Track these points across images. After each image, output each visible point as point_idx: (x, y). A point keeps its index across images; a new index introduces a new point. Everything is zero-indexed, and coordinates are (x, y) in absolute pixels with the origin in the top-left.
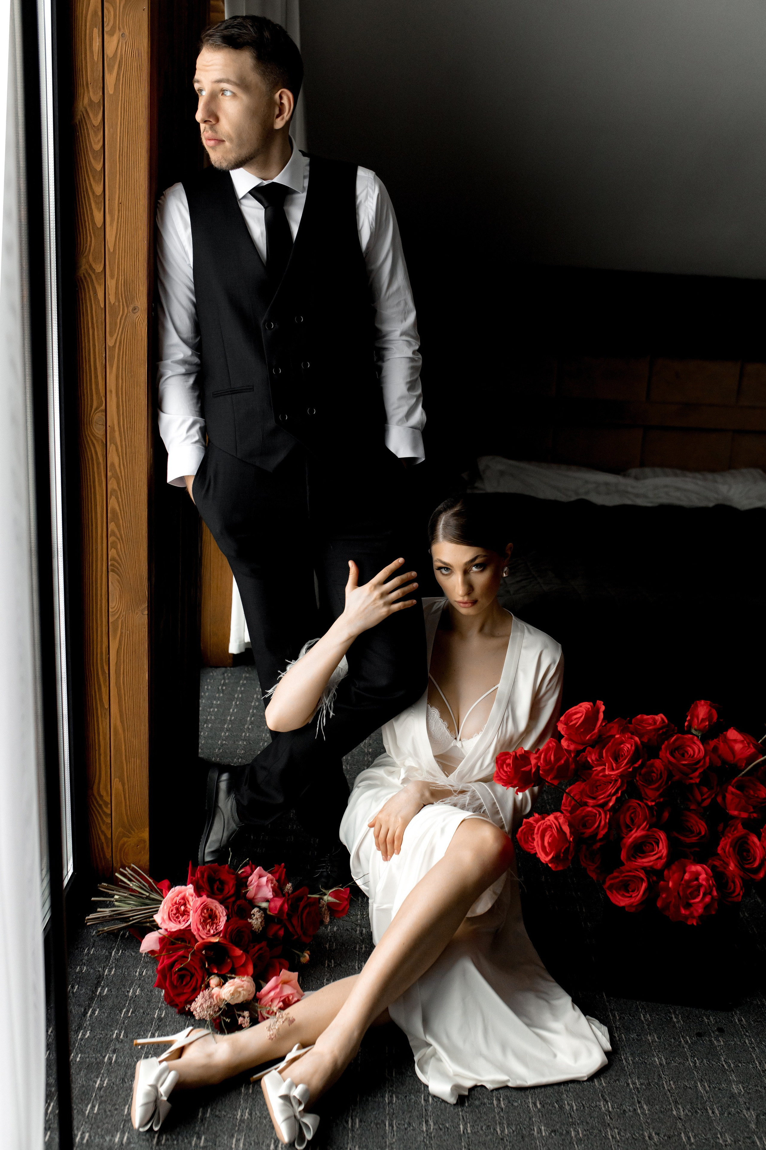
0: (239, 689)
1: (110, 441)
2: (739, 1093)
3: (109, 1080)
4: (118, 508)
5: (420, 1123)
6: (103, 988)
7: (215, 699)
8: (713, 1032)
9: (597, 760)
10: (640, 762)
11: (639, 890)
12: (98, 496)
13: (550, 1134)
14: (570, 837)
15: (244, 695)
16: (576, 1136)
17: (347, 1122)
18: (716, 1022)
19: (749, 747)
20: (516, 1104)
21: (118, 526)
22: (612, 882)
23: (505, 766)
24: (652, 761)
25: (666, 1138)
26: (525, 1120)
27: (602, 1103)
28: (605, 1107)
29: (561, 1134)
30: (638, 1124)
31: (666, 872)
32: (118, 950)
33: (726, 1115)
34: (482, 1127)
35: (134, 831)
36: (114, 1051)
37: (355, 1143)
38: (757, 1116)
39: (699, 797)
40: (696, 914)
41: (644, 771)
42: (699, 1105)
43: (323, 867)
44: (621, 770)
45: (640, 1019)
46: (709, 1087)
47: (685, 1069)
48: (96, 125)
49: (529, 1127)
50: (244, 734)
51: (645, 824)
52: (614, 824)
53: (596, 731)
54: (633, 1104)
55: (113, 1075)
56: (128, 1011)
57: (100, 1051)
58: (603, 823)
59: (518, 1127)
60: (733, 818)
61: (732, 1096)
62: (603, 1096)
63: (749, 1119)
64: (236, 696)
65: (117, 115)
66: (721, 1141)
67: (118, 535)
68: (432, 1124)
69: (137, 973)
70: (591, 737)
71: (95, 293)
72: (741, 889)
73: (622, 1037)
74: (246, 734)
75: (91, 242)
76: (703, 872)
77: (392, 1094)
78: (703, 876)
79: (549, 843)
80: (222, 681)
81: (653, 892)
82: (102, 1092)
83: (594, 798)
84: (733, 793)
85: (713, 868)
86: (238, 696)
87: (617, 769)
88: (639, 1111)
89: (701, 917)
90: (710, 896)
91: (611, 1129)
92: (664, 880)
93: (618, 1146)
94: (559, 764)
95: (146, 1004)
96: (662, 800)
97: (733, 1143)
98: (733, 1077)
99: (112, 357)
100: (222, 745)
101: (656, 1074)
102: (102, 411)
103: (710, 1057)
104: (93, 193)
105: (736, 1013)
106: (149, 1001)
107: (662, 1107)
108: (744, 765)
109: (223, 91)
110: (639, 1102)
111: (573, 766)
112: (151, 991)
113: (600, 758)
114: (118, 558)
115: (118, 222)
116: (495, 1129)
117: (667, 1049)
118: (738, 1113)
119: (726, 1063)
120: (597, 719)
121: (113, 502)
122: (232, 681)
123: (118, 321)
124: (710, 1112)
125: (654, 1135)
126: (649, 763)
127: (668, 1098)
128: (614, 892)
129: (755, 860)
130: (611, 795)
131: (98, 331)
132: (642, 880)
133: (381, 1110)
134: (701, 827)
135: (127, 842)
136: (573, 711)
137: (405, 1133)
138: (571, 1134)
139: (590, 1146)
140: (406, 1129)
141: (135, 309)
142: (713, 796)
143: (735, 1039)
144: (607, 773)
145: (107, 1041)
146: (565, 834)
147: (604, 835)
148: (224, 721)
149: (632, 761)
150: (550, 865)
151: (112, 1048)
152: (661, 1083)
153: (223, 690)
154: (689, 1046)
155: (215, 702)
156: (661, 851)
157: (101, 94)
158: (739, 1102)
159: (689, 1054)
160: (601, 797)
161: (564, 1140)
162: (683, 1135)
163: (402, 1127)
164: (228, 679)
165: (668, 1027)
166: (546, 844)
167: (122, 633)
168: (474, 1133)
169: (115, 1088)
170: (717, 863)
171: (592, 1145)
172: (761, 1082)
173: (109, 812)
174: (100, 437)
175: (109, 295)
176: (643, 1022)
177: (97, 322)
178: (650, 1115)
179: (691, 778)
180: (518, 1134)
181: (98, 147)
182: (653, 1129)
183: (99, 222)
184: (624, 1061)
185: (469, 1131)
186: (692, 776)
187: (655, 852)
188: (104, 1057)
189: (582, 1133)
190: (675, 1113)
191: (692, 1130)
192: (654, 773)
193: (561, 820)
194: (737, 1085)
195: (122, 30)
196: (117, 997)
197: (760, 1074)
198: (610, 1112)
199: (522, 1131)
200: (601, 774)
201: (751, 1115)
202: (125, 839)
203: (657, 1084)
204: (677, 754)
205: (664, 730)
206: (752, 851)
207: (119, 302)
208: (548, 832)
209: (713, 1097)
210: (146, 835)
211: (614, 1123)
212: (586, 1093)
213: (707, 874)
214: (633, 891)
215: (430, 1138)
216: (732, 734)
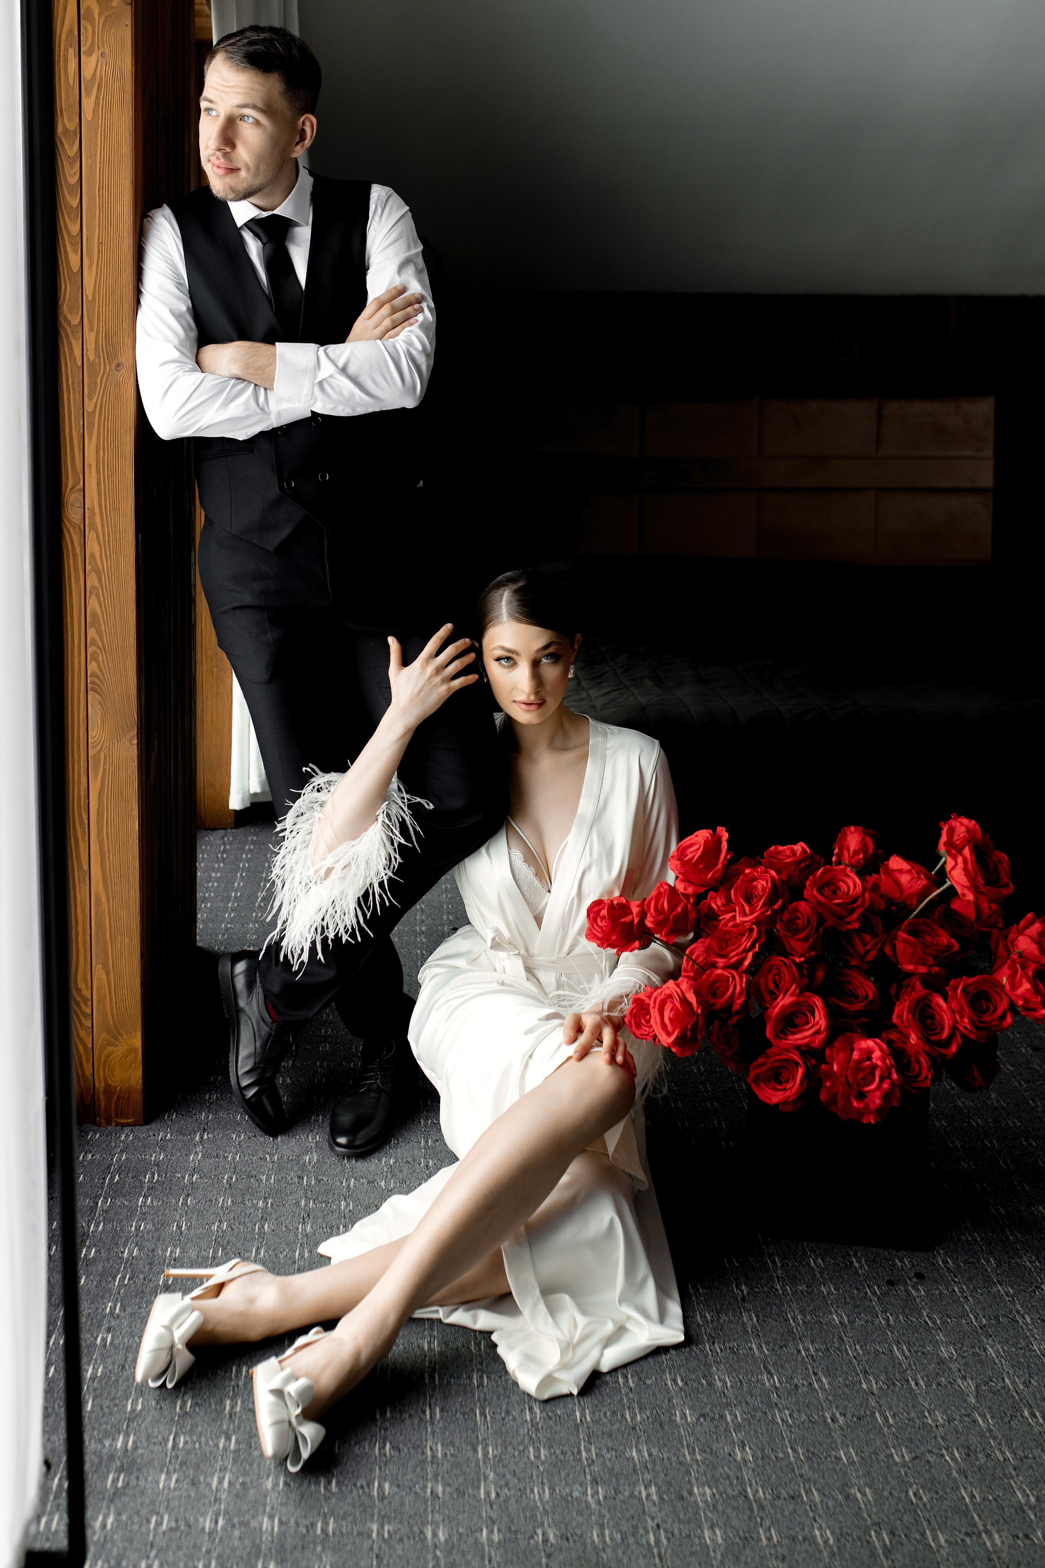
0: (244, 856)
1: (89, 526)
2: (951, 1358)
3: (104, 1368)
4: (99, 610)
5: (522, 1411)
6: (89, 1249)
7: (213, 871)
8: (910, 1279)
9: (723, 905)
10: (780, 902)
11: (794, 1078)
12: (74, 596)
13: (698, 1419)
14: (698, 1008)
15: (252, 864)
16: (733, 1421)
17: (424, 1412)
18: (913, 1265)
19: (919, 878)
20: (649, 1382)
21: (99, 632)
22: (757, 1071)
23: (599, 920)
24: (795, 904)
25: (855, 1419)
26: (663, 1402)
27: (765, 1376)
28: (769, 1381)
29: (713, 1419)
30: (816, 1402)
31: (827, 1052)
32: (106, 1199)
33: (934, 1386)
34: (605, 1414)
35: (122, 1036)
36: (109, 1330)
37: (436, 1440)
38: (976, 1388)
39: (861, 949)
40: (872, 1107)
41: (785, 917)
42: (897, 1375)
43: (370, 1078)
44: (756, 914)
45: (809, 1264)
46: (909, 1351)
47: (875, 1328)
48: (71, 156)
49: (669, 1411)
50: (254, 914)
51: (794, 987)
52: (751, 990)
53: (719, 866)
54: (808, 1375)
55: (109, 1361)
56: (123, 1278)
57: (90, 1330)
58: (738, 988)
59: (655, 1412)
60: (909, 975)
61: (941, 1362)
62: (765, 1368)
63: (966, 1391)
64: (241, 865)
65: (96, 144)
66: (930, 1422)
67: (100, 644)
68: (538, 1411)
69: (133, 1228)
70: (714, 874)
71: (71, 349)
72: (929, 1070)
73: (786, 1290)
74: (257, 914)
75: (66, 289)
76: (876, 1048)
77: (482, 1374)
78: (877, 1054)
79: (670, 1019)
80: (222, 848)
81: (813, 1080)
82: (95, 1384)
83: (722, 956)
84: (904, 940)
85: (889, 1043)
86: (244, 865)
87: (751, 914)
88: (816, 1385)
89: (879, 1110)
90: (889, 1081)
91: (780, 1410)
92: (826, 1063)
93: (791, 1432)
94: (674, 913)
95: (147, 1268)
96: (813, 953)
97: (946, 1423)
98: (941, 1337)
99: (92, 424)
100: (227, 929)
101: (836, 1337)
102: (79, 490)
103: (907, 1311)
104: (69, 233)
105: (939, 1253)
106: (150, 1264)
107: (847, 1379)
108: (915, 902)
109: (242, 117)
110: (815, 1374)
111: (693, 915)
112: (153, 1250)
113: (727, 903)
114: (99, 673)
115: (97, 265)
116: (623, 1416)
117: (848, 1303)
118: (951, 1383)
119: (930, 1318)
120: (719, 851)
121: (93, 603)
122: (235, 847)
123: (99, 381)
124: (913, 1383)
125: (838, 1415)
126: (792, 906)
127: (854, 1367)
128: (762, 1085)
129: (943, 1029)
130: (746, 951)
131: (74, 394)
132: (797, 1064)
133: (469, 1395)
134: (868, 988)
135: (113, 1052)
136: (688, 843)
137: (503, 1425)
138: (726, 1420)
139: (752, 1433)
140: (503, 1419)
141: (118, 365)
142: (879, 946)
143: (940, 1287)
144: (738, 920)
145: (99, 1318)
146: (690, 1004)
147: (741, 1005)
148: (228, 899)
149: (770, 902)
150: (674, 1050)
151: (105, 1326)
152: (843, 1348)
153: (224, 860)
154: (879, 1298)
155: (213, 875)
156: (818, 1022)
157: (77, 120)
158: (950, 1369)
159: (878, 1308)
160: (733, 954)
161: (716, 1427)
162: (877, 1415)
163: (498, 1417)
164: (230, 844)
165: (848, 1274)
166: (667, 1020)
167: (104, 770)
168: (596, 1422)
169: (113, 1378)
170: (893, 1036)
171: (755, 1431)
172: (979, 1341)
173: (90, 1012)
174: (77, 522)
175: (87, 350)
176: (813, 1268)
177: (73, 383)
178: (831, 1390)
179: (848, 923)
180: (655, 1420)
181: (73, 180)
182: (837, 1408)
183: (75, 267)
184: (791, 1321)
185: (588, 1419)
186: (849, 919)
187: (810, 1025)
188: (96, 1338)
189: (741, 1417)
190: (864, 1386)
191: (890, 1409)
192: (799, 919)
193: (684, 986)
194: (947, 1347)
195: (102, 49)
196: (108, 1259)
197: (977, 1333)
198: (776, 1388)
199: (660, 1416)
200: (730, 924)
201: (968, 1386)
202: (110, 1049)
203: (839, 1349)
204: (827, 891)
205: (807, 863)
206: (937, 1017)
207: (100, 358)
208: (668, 1005)
209: (915, 1364)
210: (137, 1041)
211: (783, 1402)
212: (743, 1364)
213: (881, 1050)
214: (787, 1081)
215: (537, 1430)
216: (896, 863)
